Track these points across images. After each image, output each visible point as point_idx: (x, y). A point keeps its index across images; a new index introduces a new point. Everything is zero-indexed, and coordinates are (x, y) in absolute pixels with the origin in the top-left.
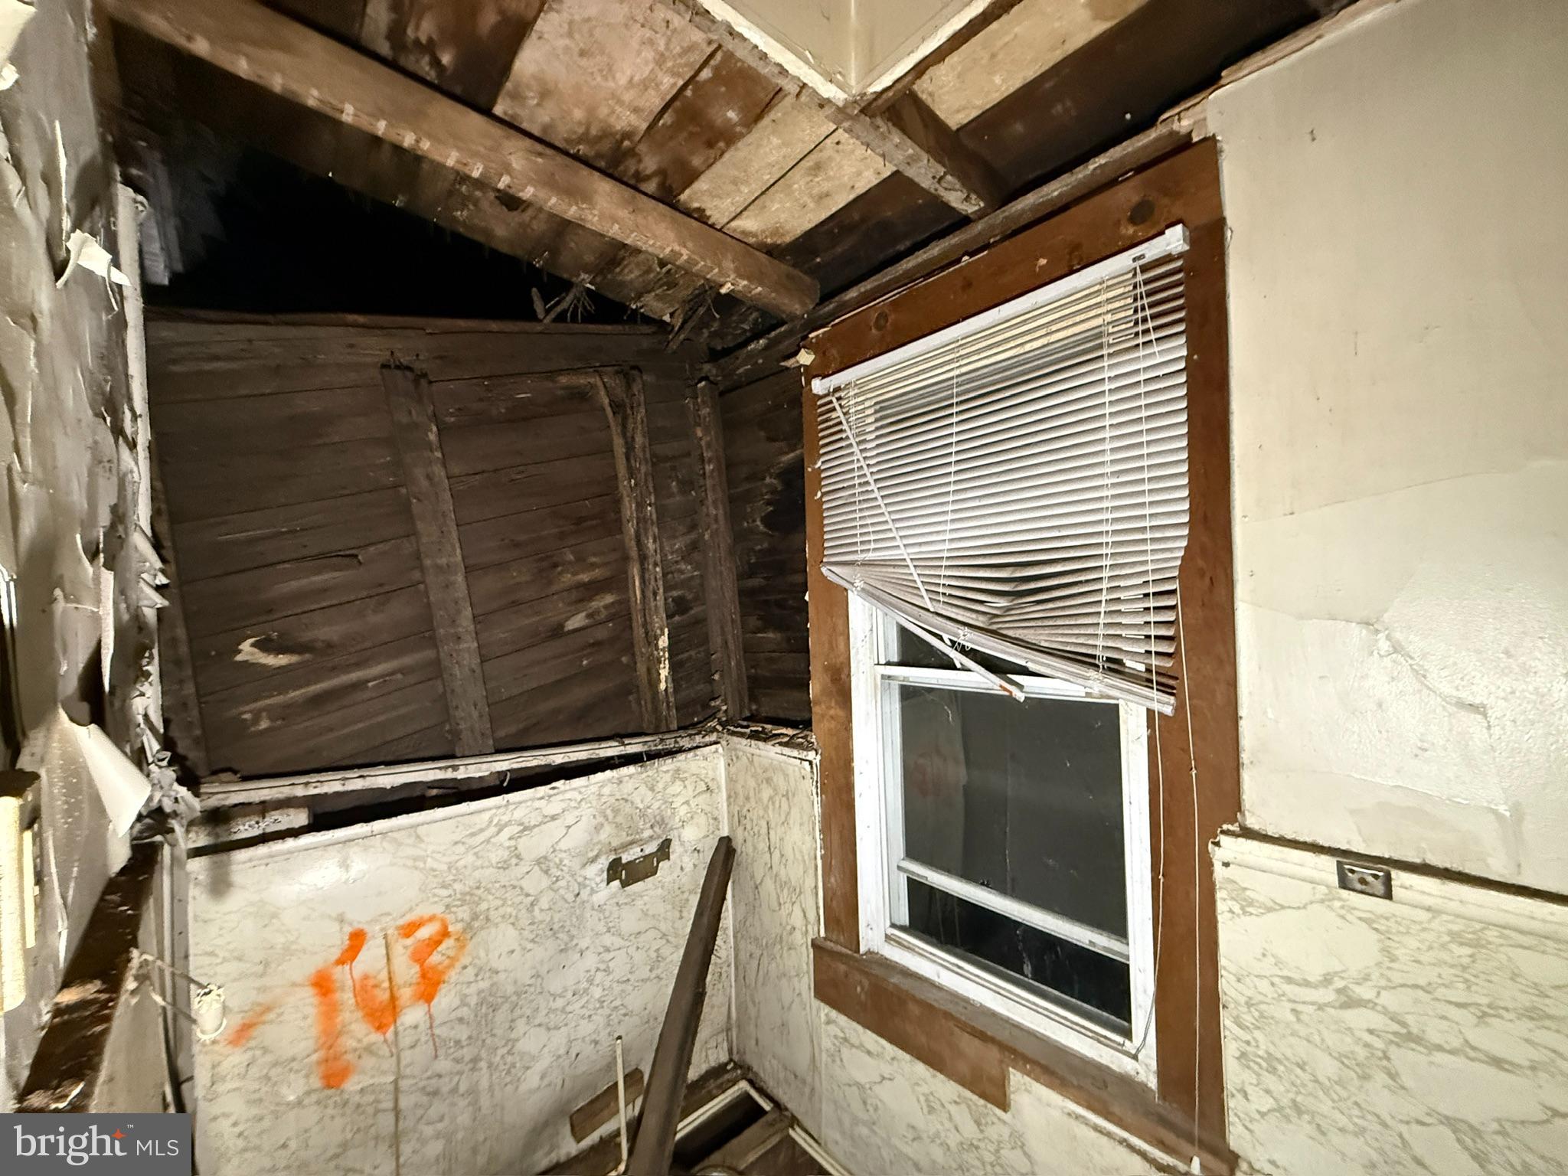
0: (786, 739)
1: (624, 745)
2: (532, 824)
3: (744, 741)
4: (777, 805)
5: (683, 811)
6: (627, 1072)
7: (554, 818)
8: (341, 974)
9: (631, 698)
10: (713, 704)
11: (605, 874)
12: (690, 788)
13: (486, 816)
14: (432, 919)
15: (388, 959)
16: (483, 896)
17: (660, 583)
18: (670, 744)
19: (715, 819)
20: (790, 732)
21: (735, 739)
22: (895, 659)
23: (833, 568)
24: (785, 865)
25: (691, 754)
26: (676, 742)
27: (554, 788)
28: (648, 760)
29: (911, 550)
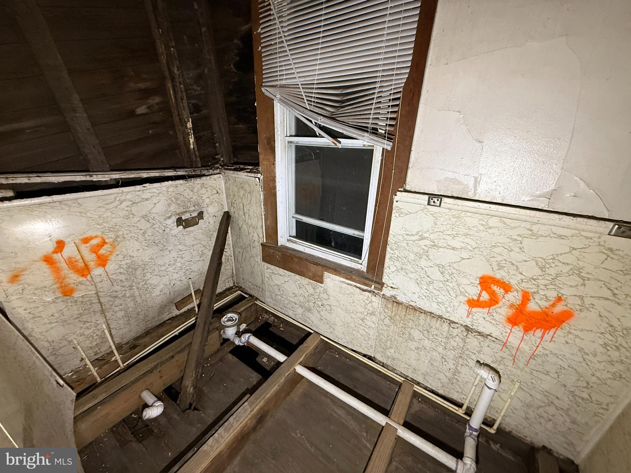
0: (249, 170)
1: (176, 171)
2: (137, 201)
3: (231, 172)
4: (246, 197)
5: (207, 201)
6: (195, 290)
7: (147, 199)
8: (57, 257)
9: (177, 151)
10: (217, 157)
11: (175, 223)
12: (210, 192)
13: (113, 197)
14: (96, 237)
15: (79, 252)
16: (120, 229)
17: (184, 94)
18: (198, 172)
19: (222, 205)
20: (251, 167)
21: (228, 171)
22: (294, 134)
23: (267, 89)
24: (250, 219)
25: (208, 177)
26: (201, 172)
27: (144, 187)
28: (189, 178)
29: (301, 80)
